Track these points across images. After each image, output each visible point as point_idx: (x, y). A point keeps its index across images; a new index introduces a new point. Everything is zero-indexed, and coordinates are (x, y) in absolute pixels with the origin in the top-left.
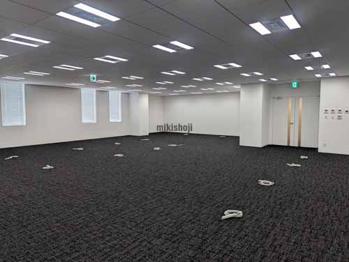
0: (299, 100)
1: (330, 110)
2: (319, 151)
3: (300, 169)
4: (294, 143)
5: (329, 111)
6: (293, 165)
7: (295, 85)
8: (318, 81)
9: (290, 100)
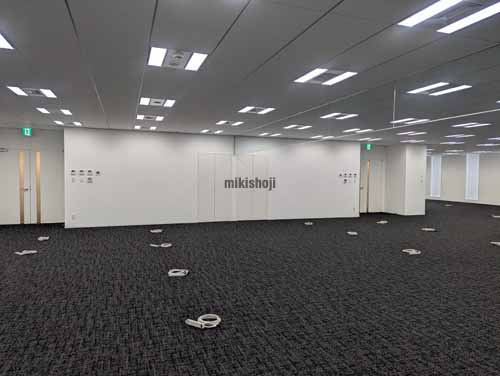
0: (35, 155)
1: (77, 170)
2: (66, 227)
3: (34, 257)
4: (30, 219)
5: (77, 172)
6: (25, 252)
7: (27, 132)
8: (60, 131)
9: (22, 154)
